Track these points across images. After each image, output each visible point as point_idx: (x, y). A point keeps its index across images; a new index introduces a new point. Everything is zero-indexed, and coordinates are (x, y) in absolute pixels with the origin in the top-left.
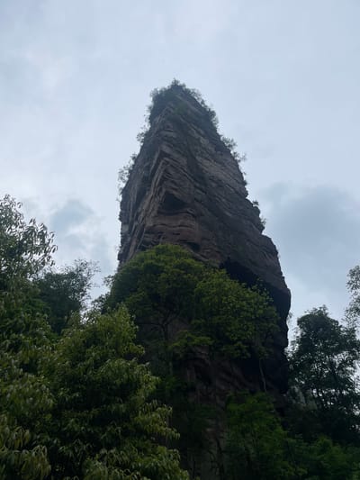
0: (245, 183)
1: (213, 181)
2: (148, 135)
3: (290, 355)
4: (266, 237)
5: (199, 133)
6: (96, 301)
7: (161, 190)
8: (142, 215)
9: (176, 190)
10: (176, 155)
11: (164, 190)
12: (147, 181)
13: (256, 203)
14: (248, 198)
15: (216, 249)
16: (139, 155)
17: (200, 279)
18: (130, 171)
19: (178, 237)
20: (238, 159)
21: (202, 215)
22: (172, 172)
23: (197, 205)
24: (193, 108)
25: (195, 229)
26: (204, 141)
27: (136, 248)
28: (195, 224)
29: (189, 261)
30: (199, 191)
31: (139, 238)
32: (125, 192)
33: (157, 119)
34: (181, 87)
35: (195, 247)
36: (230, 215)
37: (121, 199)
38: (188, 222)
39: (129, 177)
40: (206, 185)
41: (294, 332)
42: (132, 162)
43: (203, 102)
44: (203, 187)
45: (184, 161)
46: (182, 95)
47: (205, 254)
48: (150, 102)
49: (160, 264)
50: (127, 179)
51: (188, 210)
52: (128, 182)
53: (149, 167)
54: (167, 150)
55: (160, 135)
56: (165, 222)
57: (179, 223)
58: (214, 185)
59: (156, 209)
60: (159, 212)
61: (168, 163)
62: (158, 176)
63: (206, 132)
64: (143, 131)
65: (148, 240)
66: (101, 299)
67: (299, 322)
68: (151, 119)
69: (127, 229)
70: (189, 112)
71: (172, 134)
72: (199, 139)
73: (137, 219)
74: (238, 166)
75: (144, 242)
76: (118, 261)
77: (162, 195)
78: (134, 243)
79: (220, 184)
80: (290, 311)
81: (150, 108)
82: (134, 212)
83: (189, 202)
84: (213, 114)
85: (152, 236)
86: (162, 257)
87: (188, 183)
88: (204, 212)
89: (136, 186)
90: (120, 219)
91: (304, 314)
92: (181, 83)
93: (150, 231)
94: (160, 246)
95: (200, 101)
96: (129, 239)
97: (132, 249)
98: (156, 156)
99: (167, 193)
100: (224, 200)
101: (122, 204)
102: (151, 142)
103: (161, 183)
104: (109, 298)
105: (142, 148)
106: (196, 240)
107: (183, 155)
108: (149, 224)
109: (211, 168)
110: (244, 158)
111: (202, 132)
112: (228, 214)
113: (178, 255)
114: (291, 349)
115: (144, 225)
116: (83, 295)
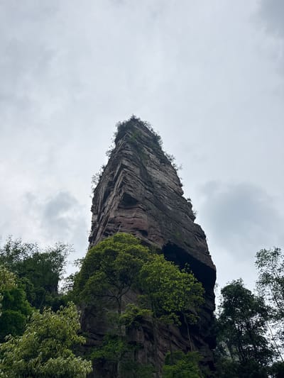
0: (181, 185)
1: (160, 185)
2: (113, 152)
3: (217, 317)
4: (197, 225)
5: (149, 151)
6: (68, 278)
7: (121, 191)
8: (107, 209)
9: (131, 191)
10: (132, 167)
11: (123, 192)
12: (111, 184)
13: (189, 200)
14: (183, 196)
15: (160, 234)
16: (107, 166)
17: (146, 260)
18: (101, 177)
19: (132, 226)
20: (176, 168)
21: (150, 209)
22: (129, 179)
23: (146, 201)
24: (146, 134)
25: (144, 220)
26: (152, 156)
27: (102, 233)
28: (144, 216)
29: (138, 247)
30: (148, 192)
31: (104, 225)
32: (96, 191)
33: (120, 142)
34: (137, 120)
35: (145, 233)
36: (171, 209)
37: (93, 196)
38: (139, 215)
39: (100, 181)
40: (153, 187)
41: (219, 299)
42: (102, 170)
43: (152, 130)
44: (151, 189)
45: (137, 171)
46: (138, 126)
47: (152, 239)
48: (116, 130)
49: (116, 250)
50: (98, 182)
51: (140, 206)
52: (99, 184)
53: (113, 175)
54: (126, 163)
55: (122, 153)
56: (124, 215)
57: (133, 215)
58: (159, 187)
59: (117, 205)
60: (119, 207)
61: (126, 172)
62: (119, 181)
63: (154, 150)
64: (111, 149)
65: (110, 228)
66: (71, 277)
67: (223, 291)
68: (116, 141)
69: (96, 218)
70: (143, 137)
71: (131, 153)
72: (148, 155)
73: (103, 211)
74: (176, 173)
75: (108, 230)
76: (89, 243)
77: (121, 195)
78: (101, 229)
79: (163, 186)
80: (216, 282)
81: (116, 134)
82: (101, 207)
83: (141, 199)
84: (159, 138)
85: (113, 225)
86: (118, 244)
87: (140, 186)
88: (151, 207)
89: (104, 187)
90: (92, 211)
91: (226, 285)
92: (137, 117)
93: (112, 221)
94: (118, 234)
95: (150, 129)
96: (98, 225)
97: (99, 233)
98: (118, 168)
99: (125, 193)
100: (166, 198)
101: (93, 199)
102: (115, 157)
103: (121, 186)
104: (77, 275)
105: (110, 160)
106: (145, 228)
107: (137, 167)
108: (112, 216)
109: (157, 175)
110: (181, 168)
111: (151, 150)
112: (169, 207)
113: (130, 242)
114: (218, 312)
115: (108, 216)
116: (60, 270)
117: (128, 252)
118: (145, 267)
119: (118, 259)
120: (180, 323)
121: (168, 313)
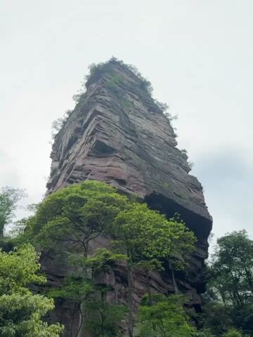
0: (175, 136)
1: (146, 134)
2: (83, 96)
3: (210, 265)
4: (192, 177)
5: (133, 97)
6: (18, 222)
7: (92, 139)
8: (72, 156)
9: (107, 140)
10: (109, 114)
11: (95, 139)
12: (79, 131)
13: (185, 151)
14: (177, 147)
15: (143, 184)
16: (73, 111)
17: (122, 209)
18: (64, 123)
19: (106, 175)
20: (169, 117)
21: (131, 159)
22: (103, 126)
23: (126, 150)
24: (130, 79)
25: (124, 170)
26: (138, 104)
27: (64, 180)
28: (123, 165)
29: (113, 195)
30: (129, 141)
31: (68, 172)
32: (58, 138)
33: (93, 86)
34: (119, 63)
35: (122, 182)
36: (159, 159)
37: (53, 142)
38: (116, 164)
39: (63, 127)
40: (137, 136)
41: (213, 248)
42: (67, 116)
43: (139, 74)
44: (133, 138)
45: (117, 118)
46: (119, 69)
47: (131, 188)
48: (88, 72)
49: (84, 197)
50: (60, 128)
51: (117, 155)
52: (61, 131)
53: (82, 121)
54: (101, 110)
55: (95, 98)
56: (94, 163)
57: (108, 164)
58: (144, 136)
59: (86, 153)
60: (88, 155)
61: (101, 119)
62: (90, 128)
63: (140, 97)
64: (79, 93)
65: (75, 175)
66: (23, 221)
67: (219, 241)
68: (88, 85)
69: (57, 164)
70: (125, 82)
71: (108, 99)
72: (132, 103)
73: (67, 158)
74: (169, 123)
75: (72, 177)
76: (47, 189)
77: (93, 142)
78: (63, 176)
79: (150, 136)
80: (212, 232)
81: (87, 76)
82: (65, 153)
83: (119, 148)
84: (148, 84)
85: (80, 172)
86: (86, 191)
87: (119, 134)
88: (133, 157)
89: (69, 134)
90: (52, 157)
91: (223, 235)
92: (119, 59)
93: (78, 169)
94: (87, 182)
95: (136, 74)
96: (59, 173)
97: (60, 180)
98: (90, 114)
99: (97, 141)
100: (153, 148)
101: (54, 146)
102: (85, 105)
103: (93, 133)
104: (32, 219)
105: (77, 106)
106: (123, 178)
107: (116, 114)
108: (79, 163)
109: (143, 124)
110: (176, 118)
111: (137, 97)
112: (156, 158)
113: (102, 190)
114: (210, 261)
115: (74, 164)
116: (8, 214)
117: (100, 200)
118: (121, 214)
119: (86, 206)
120: (163, 268)
121: (148, 259)
